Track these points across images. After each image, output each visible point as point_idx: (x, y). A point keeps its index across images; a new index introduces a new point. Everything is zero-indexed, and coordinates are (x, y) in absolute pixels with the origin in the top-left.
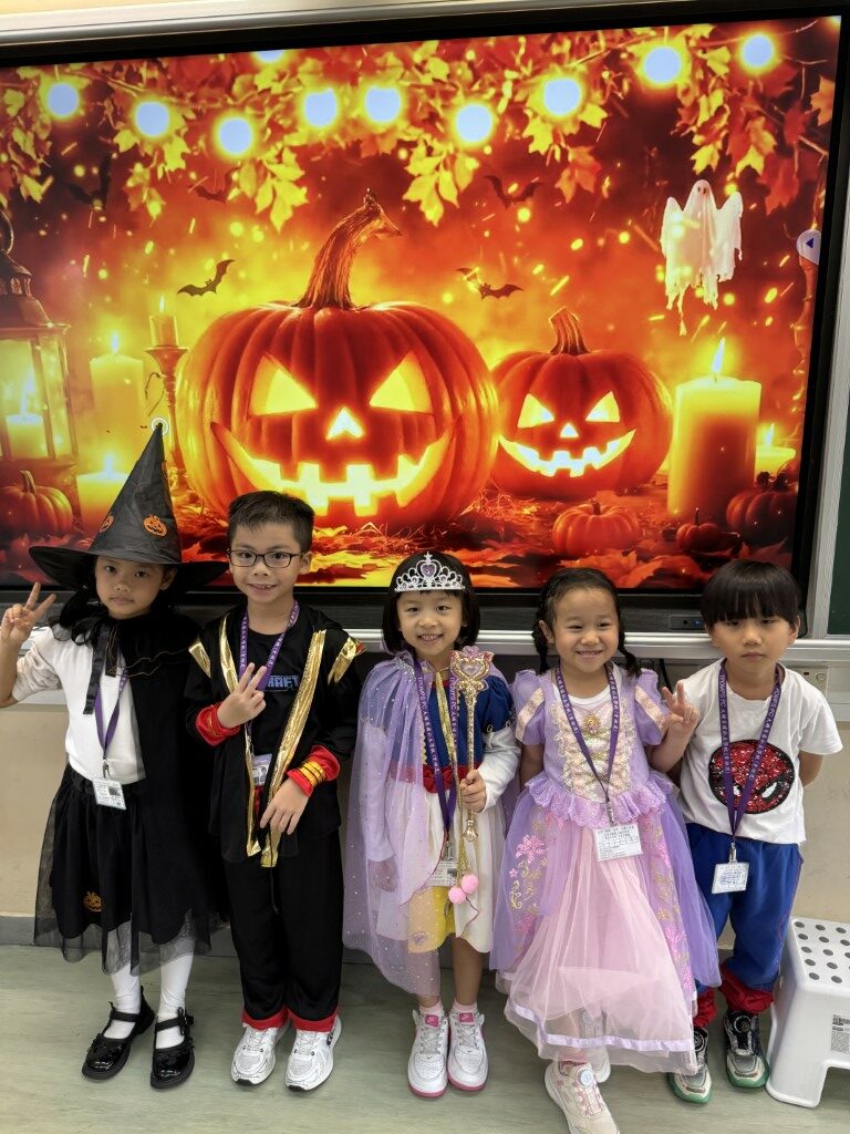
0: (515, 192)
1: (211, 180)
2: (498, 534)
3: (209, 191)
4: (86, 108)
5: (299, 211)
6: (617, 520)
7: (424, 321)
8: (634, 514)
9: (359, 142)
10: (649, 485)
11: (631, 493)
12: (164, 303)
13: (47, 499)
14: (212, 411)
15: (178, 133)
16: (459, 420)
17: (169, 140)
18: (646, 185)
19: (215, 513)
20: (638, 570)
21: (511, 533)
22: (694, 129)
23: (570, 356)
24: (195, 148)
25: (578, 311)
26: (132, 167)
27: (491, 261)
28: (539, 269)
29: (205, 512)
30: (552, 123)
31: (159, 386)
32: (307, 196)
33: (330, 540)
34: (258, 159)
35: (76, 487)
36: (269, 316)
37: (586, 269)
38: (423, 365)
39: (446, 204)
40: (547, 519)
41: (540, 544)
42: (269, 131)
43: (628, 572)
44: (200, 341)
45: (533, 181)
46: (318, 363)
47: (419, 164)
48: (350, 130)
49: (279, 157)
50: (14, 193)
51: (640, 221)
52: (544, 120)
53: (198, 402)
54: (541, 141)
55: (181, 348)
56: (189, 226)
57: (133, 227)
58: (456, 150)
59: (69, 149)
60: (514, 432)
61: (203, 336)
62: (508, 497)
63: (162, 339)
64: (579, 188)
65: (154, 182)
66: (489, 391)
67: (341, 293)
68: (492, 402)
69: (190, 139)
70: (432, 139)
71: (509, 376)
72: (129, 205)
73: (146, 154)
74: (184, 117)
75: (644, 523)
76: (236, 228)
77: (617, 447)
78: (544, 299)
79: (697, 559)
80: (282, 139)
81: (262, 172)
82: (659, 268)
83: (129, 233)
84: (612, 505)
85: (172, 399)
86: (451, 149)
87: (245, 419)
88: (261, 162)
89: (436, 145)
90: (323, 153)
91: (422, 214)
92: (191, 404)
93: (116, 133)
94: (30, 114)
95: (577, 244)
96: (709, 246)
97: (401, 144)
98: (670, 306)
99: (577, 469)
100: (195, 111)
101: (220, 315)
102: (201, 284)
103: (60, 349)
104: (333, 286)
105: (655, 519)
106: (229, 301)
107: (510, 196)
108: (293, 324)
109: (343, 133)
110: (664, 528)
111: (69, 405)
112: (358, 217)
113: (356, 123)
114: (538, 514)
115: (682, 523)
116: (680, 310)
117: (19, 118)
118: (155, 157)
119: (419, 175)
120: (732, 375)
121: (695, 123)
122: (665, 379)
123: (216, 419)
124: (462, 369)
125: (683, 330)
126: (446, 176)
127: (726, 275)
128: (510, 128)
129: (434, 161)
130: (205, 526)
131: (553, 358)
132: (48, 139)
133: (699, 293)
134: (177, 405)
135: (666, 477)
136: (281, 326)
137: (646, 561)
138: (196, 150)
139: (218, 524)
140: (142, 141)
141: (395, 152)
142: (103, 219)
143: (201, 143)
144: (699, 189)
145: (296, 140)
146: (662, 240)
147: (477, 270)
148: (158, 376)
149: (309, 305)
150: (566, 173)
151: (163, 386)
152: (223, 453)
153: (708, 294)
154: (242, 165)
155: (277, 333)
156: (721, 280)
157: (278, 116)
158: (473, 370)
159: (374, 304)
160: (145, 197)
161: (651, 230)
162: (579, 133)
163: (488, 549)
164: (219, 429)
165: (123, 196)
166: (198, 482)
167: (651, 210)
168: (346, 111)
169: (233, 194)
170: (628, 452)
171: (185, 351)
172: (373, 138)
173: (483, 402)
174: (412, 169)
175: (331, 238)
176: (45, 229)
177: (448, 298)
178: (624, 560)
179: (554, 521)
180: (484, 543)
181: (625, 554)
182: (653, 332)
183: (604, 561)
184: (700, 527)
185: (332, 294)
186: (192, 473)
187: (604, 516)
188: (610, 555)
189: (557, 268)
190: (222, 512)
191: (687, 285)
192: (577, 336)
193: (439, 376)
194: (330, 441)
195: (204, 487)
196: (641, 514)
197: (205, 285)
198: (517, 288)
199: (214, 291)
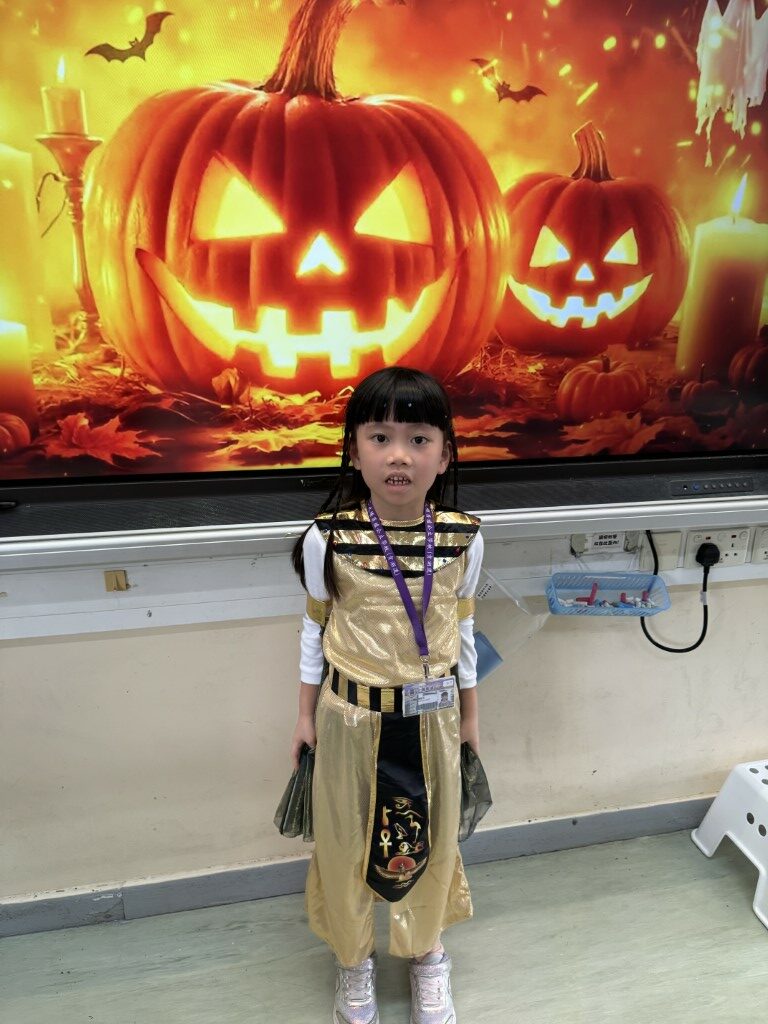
2: (498, 397)
6: (625, 378)
7: (427, 124)
8: (644, 372)
10: (660, 338)
11: (642, 348)
12: (64, 68)
14: (138, 234)
16: (463, 254)
19: (140, 376)
20: (642, 432)
21: (513, 395)
23: (592, 183)
25: (607, 128)
27: (512, 54)
28: (566, 70)
29: (126, 375)
31: (57, 193)
33: (299, 409)
36: (223, 101)
37: (618, 74)
38: (424, 183)
40: (552, 378)
41: (543, 408)
43: (630, 436)
44: (120, 130)
46: (288, 171)
51: (677, 22)
53: (117, 219)
55: (90, 138)
60: (525, 273)
61: (125, 124)
62: (512, 352)
63: (62, 124)
66: (500, 220)
67: (322, 78)
68: (503, 235)
71: (524, 202)
75: (652, 383)
77: (633, 293)
79: (696, 419)
82: (692, 83)
84: (622, 361)
85: (78, 214)
87: (185, 244)
92: (107, 221)
95: (610, 43)
96: (743, 63)
98: (698, 131)
99: (590, 321)
101: (152, 93)
102: (123, 45)
104: (312, 65)
105: (663, 376)
106: (164, 74)
108: (256, 115)
110: (670, 386)
114: (543, 373)
115: (688, 381)
116: (709, 136)
120: (750, 217)
122: (685, 217)
123: (145, 244)
124: (470, 188)
125: (709, 161)
127: (756, 99)
130: (127, 393)
131: (573, 183)
133: (728, 118)
134: (85, 222)
135: (677, 329)
136: (240, 115)
137: (650, 423)
139: (146, 391)
146: (699, 50)
147: (495, 62)
148: (56, 178)
149: (279, 90)
151: (64, 193)
152: (154, 292)
153: (737, 120)
155: (234, 127)
156: (750, 105)
158: (483, 192)
159: (365, 95)
161: (689, 36)
163: (487, 416)
164: (147, 258)
166: (116, 332)
167: (690, 11)
170: (643, 300)
171: (98, 143)
173: (493, 233)
177: (458, 96)
178: (628, 423)
179: (560, 382)
180: (482, 408)
181: (630, 416)
182: (679, 160)
183: (608, 425)
184: (703, 385)
185: (310, 78)
186: (108, 320)
187: (613, 373)
188: (615, 418)
189: (586, 72)
190: (152, 375)
191: (718, 107)
192: (601, 158)
193: (443, 197)
194: (303, 279)
195: (126, 339)
196: (650, 371)
197: (129, 47)
198: (541, 92)
199: (143, 57)
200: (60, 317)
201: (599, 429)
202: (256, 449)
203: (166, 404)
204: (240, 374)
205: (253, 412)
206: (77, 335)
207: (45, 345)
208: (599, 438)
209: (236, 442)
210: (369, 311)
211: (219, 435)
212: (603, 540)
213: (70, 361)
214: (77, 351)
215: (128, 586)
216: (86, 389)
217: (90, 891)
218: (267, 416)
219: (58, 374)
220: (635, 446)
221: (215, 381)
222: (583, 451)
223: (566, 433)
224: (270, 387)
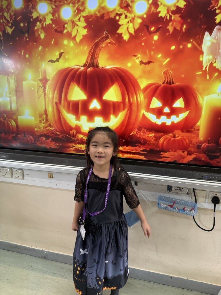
0: (153, 30)
1: (59, 27)
2: (141, 142)
3: (58, 31)
4: (24, 5)
5: (84, 37)
6: (181, 140)
7: (121, 72)
8: (187, 139)
9: (104, 14)
10: (193, 129)
11: (187, 132)
12: (44, 65)
13: (10, 123)
15: (50, 12)
16: (131, 104)
17: (47, 14)
18: (198, 27)
19: (56, 130)
20: (188, 157)
21: (145, 142)
22: (217, 8)
23: (168, 85)
24: (55, 17)
25: (172, 70)
26: (37, 23)
27: (144, 53)
28: (160, 56)
29: (53, 129)
30: (167, 6)
31: (41, 90)
32: (87, 32)
34: (73, 20)
35: (17, 120)
36: (74, 70)
37: (175, 56)
38: (120, 87)
39: (130, 34)
40: (157, 139)
41: (155, 146)
42: (77, 11)
43: (184, 158)
44: (53, 77)
45: (160, 26)
46: (88, 85)
47: (123, 21)
48: (101, 10)
49: (79, 20)
50: (4, 31)
51: (195, 40)
52: (164, 6)
53: (52, 96)
54: (163, 13)
56: (52, 41)
57: (36, 42)
58: (135, 16)
59: (19, 18)
60: (148, 109)
61: (54, 76)
62: (144, 130)
63: (43, 76)
64: (175, 29)
65: (43, 28)
66: (141, 96)
67: (96, 63)
68: (142, 99)
69: (53, 14)
70: (127, 13)
71: (148, 91)
72: (35, 35)
73: (41, 19)
74: (52, 7)
75: (191, 142)
76: (66, 42)
77: (183, 116)
78: (161, 66)
79: (208, 155)
80: (80, 13)
81: (74, 24)
82: (201, 56)
83: (35, 44)
84: (180, 135)
85: (45, 95)
86: (133, 16)
87: (65, 101)
88: (74, 21)
89: (128, 15)
90: (93, 18)
91: (122, 38)
92: (50, 96)
93: (32, 13)
94: (9, 8)
95: (173, 48)
96: (219, 49)
97: (117, 14)
98: (204, 69)
99: (168, 123)
100: (55, 5)
101: (60, 69)
102: (55, 60)
103: (15, 78)
104: (93, 61)
105: (194, 141)
106: (63, 65)
107: (151, 31)
108: (81, 72)
109: (99, 11)
110: (197, 144)
111: (16, 95)
112: (102, 38)
113: (103, 8)
114: (154, 137)
115: (204, 143)
116: (207, 71)
117: (6, 9)
118: (43, 20)
119: (122, 25)
121: (217, 6)
122: (200, 94)
123: (57, 101)
124: (132, 87)
125: (208, 78)
126: (131, 25)
128: (153, 9)
129: (127, 20)
130: (53, 133)
131: (163, 85)
132: (13, 15)
133: (214, 65)
134: (46, 96)
135: (199, 127)
136: (78, 73)
137: (190, 155)
138: (55, 18)
139: (56, 133)
140: (40, 15)
141: (115, 17)
142: (28, 39)
143: (57, 15)
144: (217, 29)
145: (84, 14)
146: (203, 47)
147: (139, 56)
148: (41, 87)
149: (86, 66)
150: (171, 24)
152: (59, 112)
153: (218, 65)
154: (68, 22)
155: (76, 75)
157: (80, 6)
158: (136, 88)
159: (106, 66)
160: (40, 32)
161: (199, 43)
162: (176, 10)
163: (138, 147)
164: (58, 104)
165: (34, 32)
166: (51, 120)
167: (199, 36)
168: (100, 4)
169: (65, 31)
170: (186, 118)
171: (49, 80)
172: (108, 13)
173: (139, 99)
174: (120, 23)
175: (94, 45)
176: (12, 42)
177: (129, 65)
178: (183, 154)
179: (160, 139)
180: (136, 144)
181: (183, 152)
182: (197, 78)
183: (176, 154)
184: (210, 145)
185: (93, 63)
186: (50, 117)
187: (177, 139)
188: (178, 152)
189: (166, 56)
190: (58, 130)
191: (210, 62)
192: (171, 78)
193: (125, 90)
194: (90, 109)
195: (53, 122)
196: (190, 139)
197: (56, 60)
198: (152, 62)
199: (58, 62)
200: (41, 116)
201: (173, 154)
202: (79, 149)
203: (60, 137)
204: (76, 131)
205: (78, 140)
206: (44, 120)
207: (37, 122)
208: (173, 157)
209: (75, 147)
210: (106, 118)
211: (71, 145)
212: (178, 189)
213: (42, 125)
214: (43, 123)
215: (53, 177)
216: (45, 132)
217: (42, 250)
218: (81, 141)
219: (40, 128)
220: (185, 161)
221: (71, 132)
222: (168, 160)
223: (162, 154)
224: (83, 135)
